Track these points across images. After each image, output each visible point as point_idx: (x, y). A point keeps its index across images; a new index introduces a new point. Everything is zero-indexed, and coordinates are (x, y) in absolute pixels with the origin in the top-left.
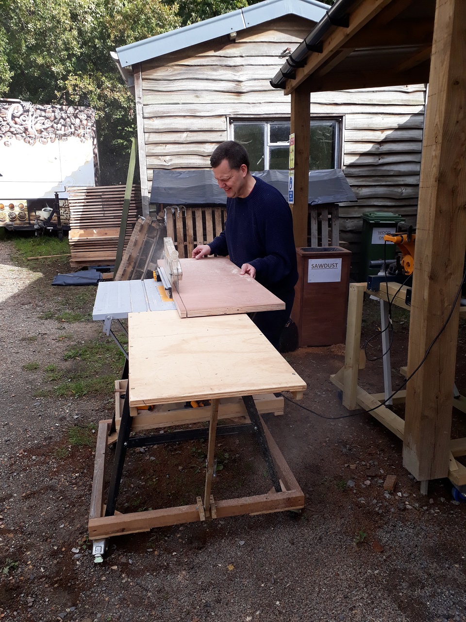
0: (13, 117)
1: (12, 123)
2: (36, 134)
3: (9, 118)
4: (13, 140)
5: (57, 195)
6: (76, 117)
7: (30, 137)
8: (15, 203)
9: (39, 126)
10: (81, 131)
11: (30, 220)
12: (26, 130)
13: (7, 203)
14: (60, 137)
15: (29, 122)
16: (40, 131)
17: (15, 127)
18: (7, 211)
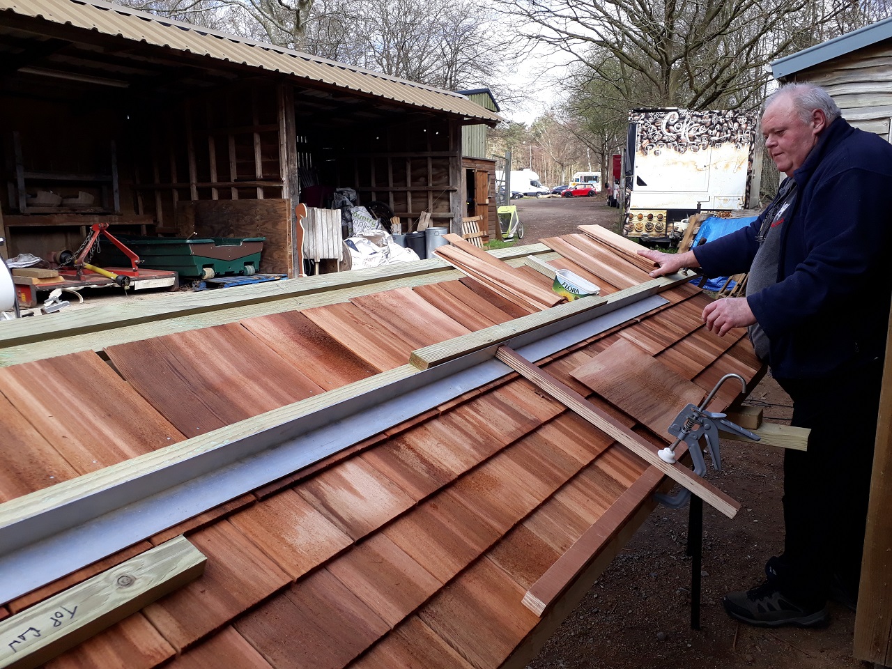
0: (668, 125)
1: (665, 131)
2: (689, 141)
3: (664, 126)
4: (664, 149)
5: (699, 205)
6: (734, 120)
7: (681, 145)
8: (655, 213)
9: (692, 133)
10: (739, 136)
11: (666, 231)
12: (679, 137)
13: (646, 213)
14: (713, 144)
15: (685, 131)
16: (693, 139)
17: (669, 136)
18: (645, 221)
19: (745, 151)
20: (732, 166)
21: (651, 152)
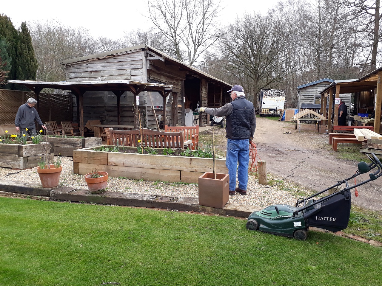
0: (269, 92)
1: (269, 93)
3: (268, 93)
4: (268, 97)
5: (277, 108)
6: (282, 92)
8: (267, 109)
9: (274, 94)
10: (283, 95)
11: (269, 113)
12: (271, 95)
13: (265, 109)
14: (278, 96)
15: (273, 93)
16: (274, 95)
17: (269, 94)
18: (265, 111)
19: (284, 98)
20: (282, 100)
21: (266, 97)
